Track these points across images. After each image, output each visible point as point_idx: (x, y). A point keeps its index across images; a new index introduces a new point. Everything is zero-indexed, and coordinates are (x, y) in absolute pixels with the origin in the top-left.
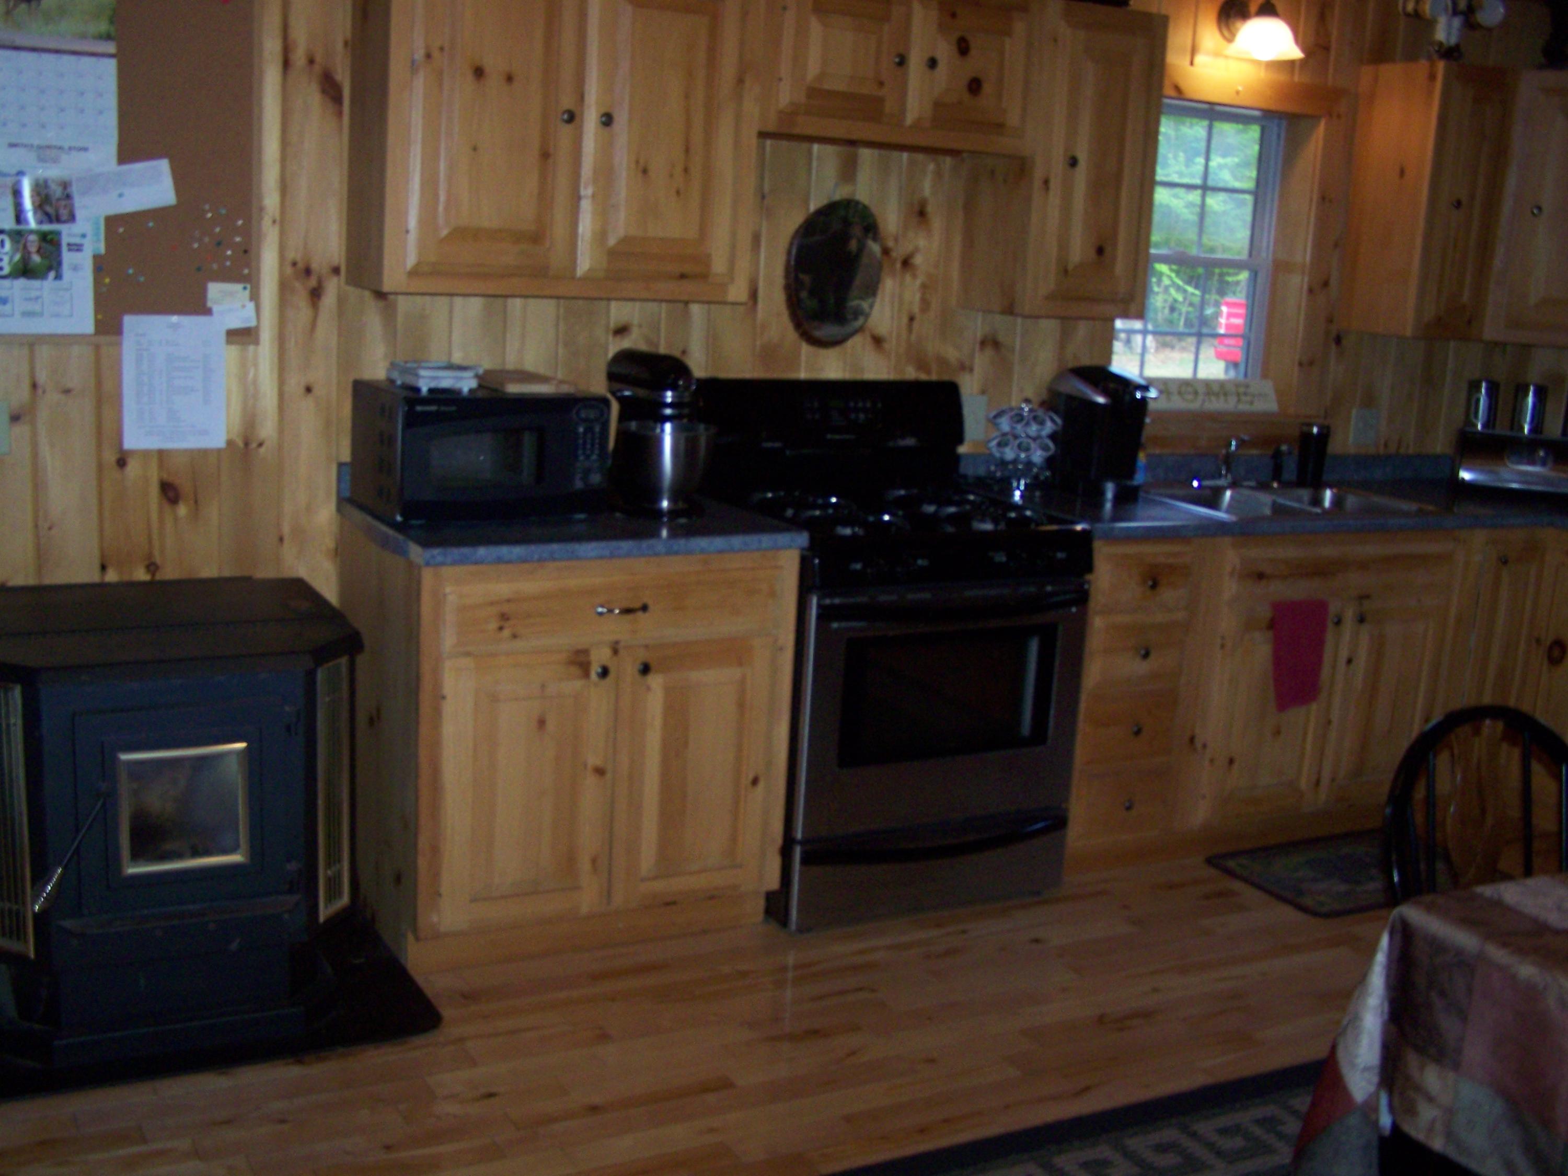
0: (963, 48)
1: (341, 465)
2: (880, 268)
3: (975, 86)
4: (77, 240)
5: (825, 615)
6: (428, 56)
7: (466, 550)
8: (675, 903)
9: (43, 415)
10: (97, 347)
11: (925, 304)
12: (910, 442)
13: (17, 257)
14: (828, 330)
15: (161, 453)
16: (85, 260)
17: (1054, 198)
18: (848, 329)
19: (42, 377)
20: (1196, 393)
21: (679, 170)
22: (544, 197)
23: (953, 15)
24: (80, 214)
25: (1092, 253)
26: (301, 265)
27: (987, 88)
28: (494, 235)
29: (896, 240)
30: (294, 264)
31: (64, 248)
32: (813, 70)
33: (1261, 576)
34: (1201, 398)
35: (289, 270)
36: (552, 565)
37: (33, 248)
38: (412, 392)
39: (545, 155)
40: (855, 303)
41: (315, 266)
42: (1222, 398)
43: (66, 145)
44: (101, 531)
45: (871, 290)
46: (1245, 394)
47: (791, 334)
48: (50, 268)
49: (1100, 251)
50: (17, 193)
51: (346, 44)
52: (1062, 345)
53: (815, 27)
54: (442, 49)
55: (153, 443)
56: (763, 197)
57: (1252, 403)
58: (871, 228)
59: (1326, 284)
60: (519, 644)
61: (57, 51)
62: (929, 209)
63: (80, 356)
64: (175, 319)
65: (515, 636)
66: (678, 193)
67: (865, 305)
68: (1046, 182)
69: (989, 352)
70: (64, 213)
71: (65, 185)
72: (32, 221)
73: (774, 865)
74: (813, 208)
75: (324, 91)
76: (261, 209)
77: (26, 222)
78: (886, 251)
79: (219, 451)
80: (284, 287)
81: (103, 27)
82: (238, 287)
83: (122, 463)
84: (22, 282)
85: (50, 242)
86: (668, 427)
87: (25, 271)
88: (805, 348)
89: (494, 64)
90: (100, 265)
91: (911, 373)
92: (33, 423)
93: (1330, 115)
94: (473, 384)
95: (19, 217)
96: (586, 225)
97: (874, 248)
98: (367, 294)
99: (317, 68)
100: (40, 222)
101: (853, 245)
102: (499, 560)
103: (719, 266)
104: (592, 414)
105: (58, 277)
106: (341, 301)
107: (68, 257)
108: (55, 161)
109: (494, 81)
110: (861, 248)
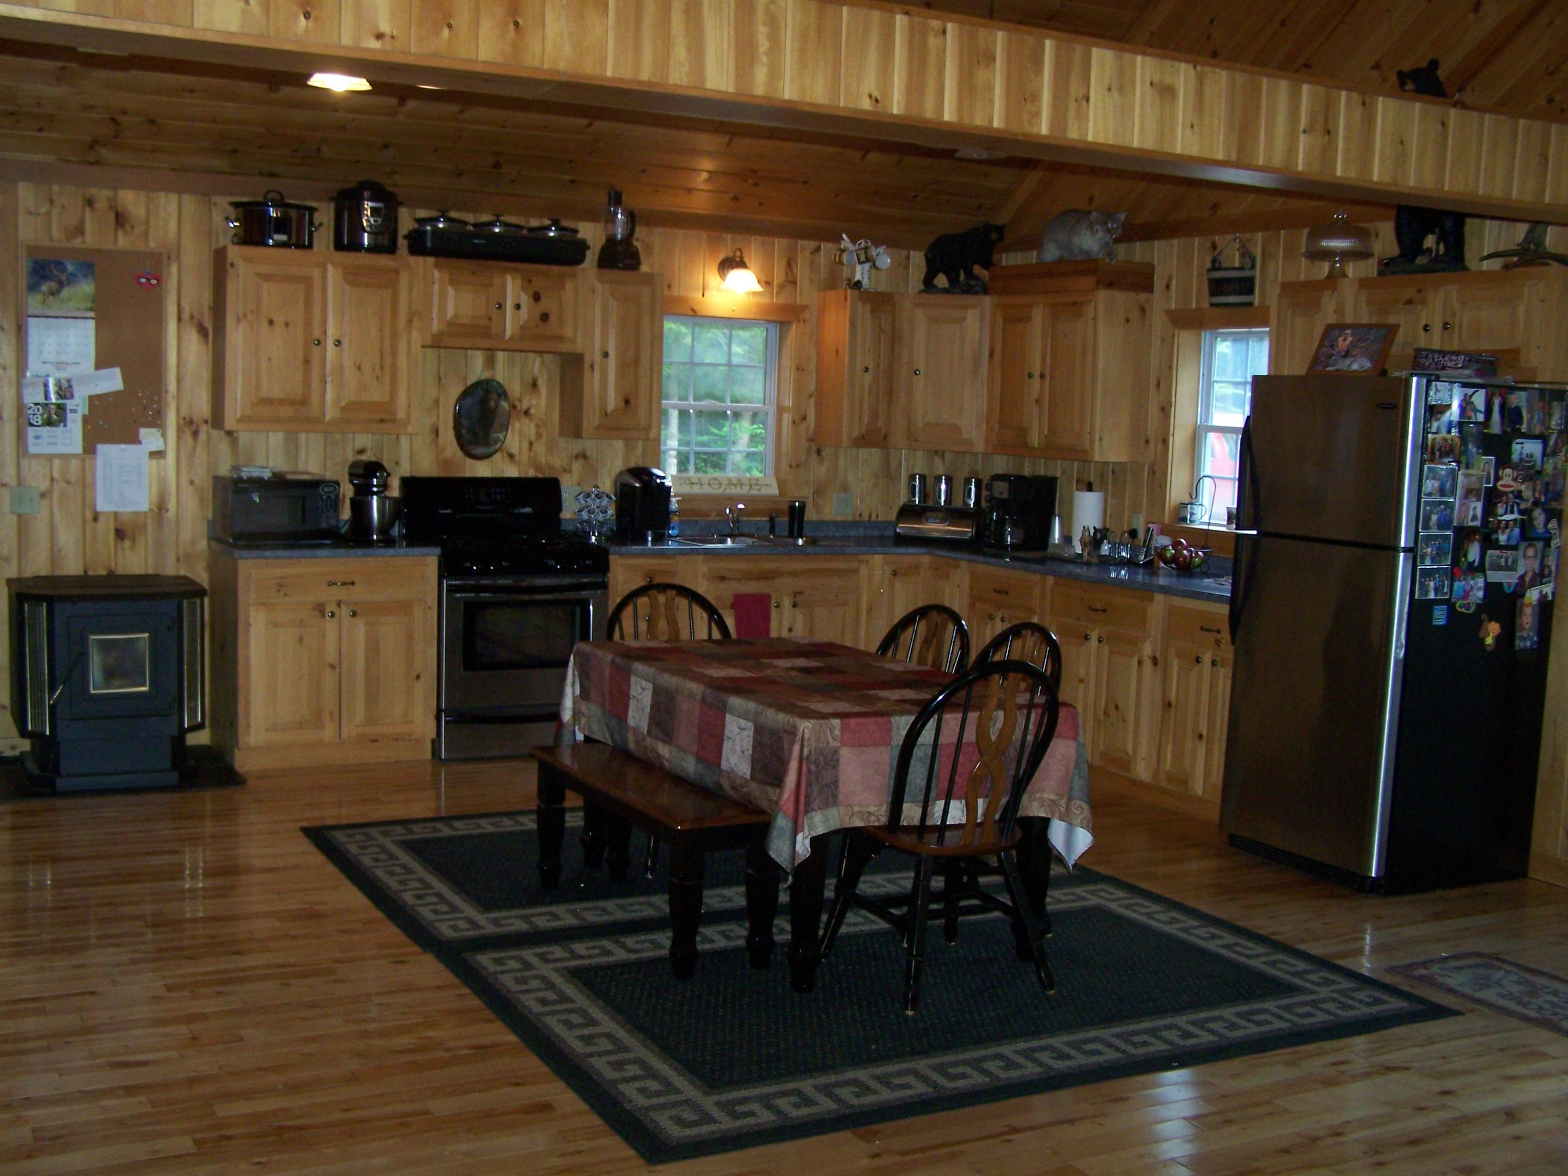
0: (536, 297)
1: (209, 521)
2: (510, 416)
3: (545, 317)
4: (75, 408)
5: (451, 589)
6: (245, 315)
7: (259, 552)
8: (377, 741)
9: (56, 495)
10: (83, 460)
11: (539, 435)
12: (527, 510)
13: (46, 416)
14: (479, 451)
15: (116, 514)
16: (78, 417)
17: (597, 375)
18: (491, 450)
19: (56, 475)
20: (721, 484)
21: (378, 366)
22: (307, 381)
23: (530, 281)
24: (76, 395)
25: (622, 404)
26: (188, 419)
27: (552, 318)
28: (281, 402)
29: (520, 401)
30: (184, 419)
31: (68, 411)
32: (450, 312)
33: (723, 578)
34: (724, 487)
35: (182, 422)
36: (303, 561)
37: (53, 412)
38: (240, 480)
39: (307, 362)
40: (495, 435)
41: (195, 419)
42: (739, 487)
43: (69, 361)
44: (84, 552)
45: (505, 428)
46: (756, 485)
47: (460, 453)
48: (61, 421)
49: (627, 402)
50: (46, 385)
51: (210, 308)
52: (627, 457)
53: (451, 292)
54: (252, 312)
55: (112, 508)
56: (440, 379)
57: (760, 490)
58: (503, 394)
59: (804, 418)
60: (287, 599)
61: (66, 318)
62: (539, 382)
63: (74, 465)
64: (123, 446)
65: (285, 595)
66: (377, 378)
67: (501, 436)
68: (592, 366)
69: (581, 461)
70: (68, 394)
71: (69, 381)
72: (53, 398)
73: (433, 724)
74: (469, 384)
75: (199, 332)
76: (167, 391)
77: (50, 399)
78: (514, 407)
79: (146, 513)
80: (179, 430)
81: (89, 304)
82: (154, 431)
83: (96, 519)
84: (48, 428)
85: (61, 408)
86: (375, 497)
87: (49, 423)
88: (469, 461)
89: (279, 319)
90: (86, 420)
91: (531, 473)
92: (51, 499)
93: (799, 321)
94: (270, 475)
95: (47, 396)
96: (330, 395)
97: (505, 405)
98: (222, 433)
99: (195, 321)
100: (57, 399)
101: (492, 404)
102: (277, 558)
103: (401, 415)
104: (331, 489)
105: (65, 426)
106: (209, 438)
107: (70, 416)
108: (64, 369)
109: (278, 328)
110: (497, 406)
